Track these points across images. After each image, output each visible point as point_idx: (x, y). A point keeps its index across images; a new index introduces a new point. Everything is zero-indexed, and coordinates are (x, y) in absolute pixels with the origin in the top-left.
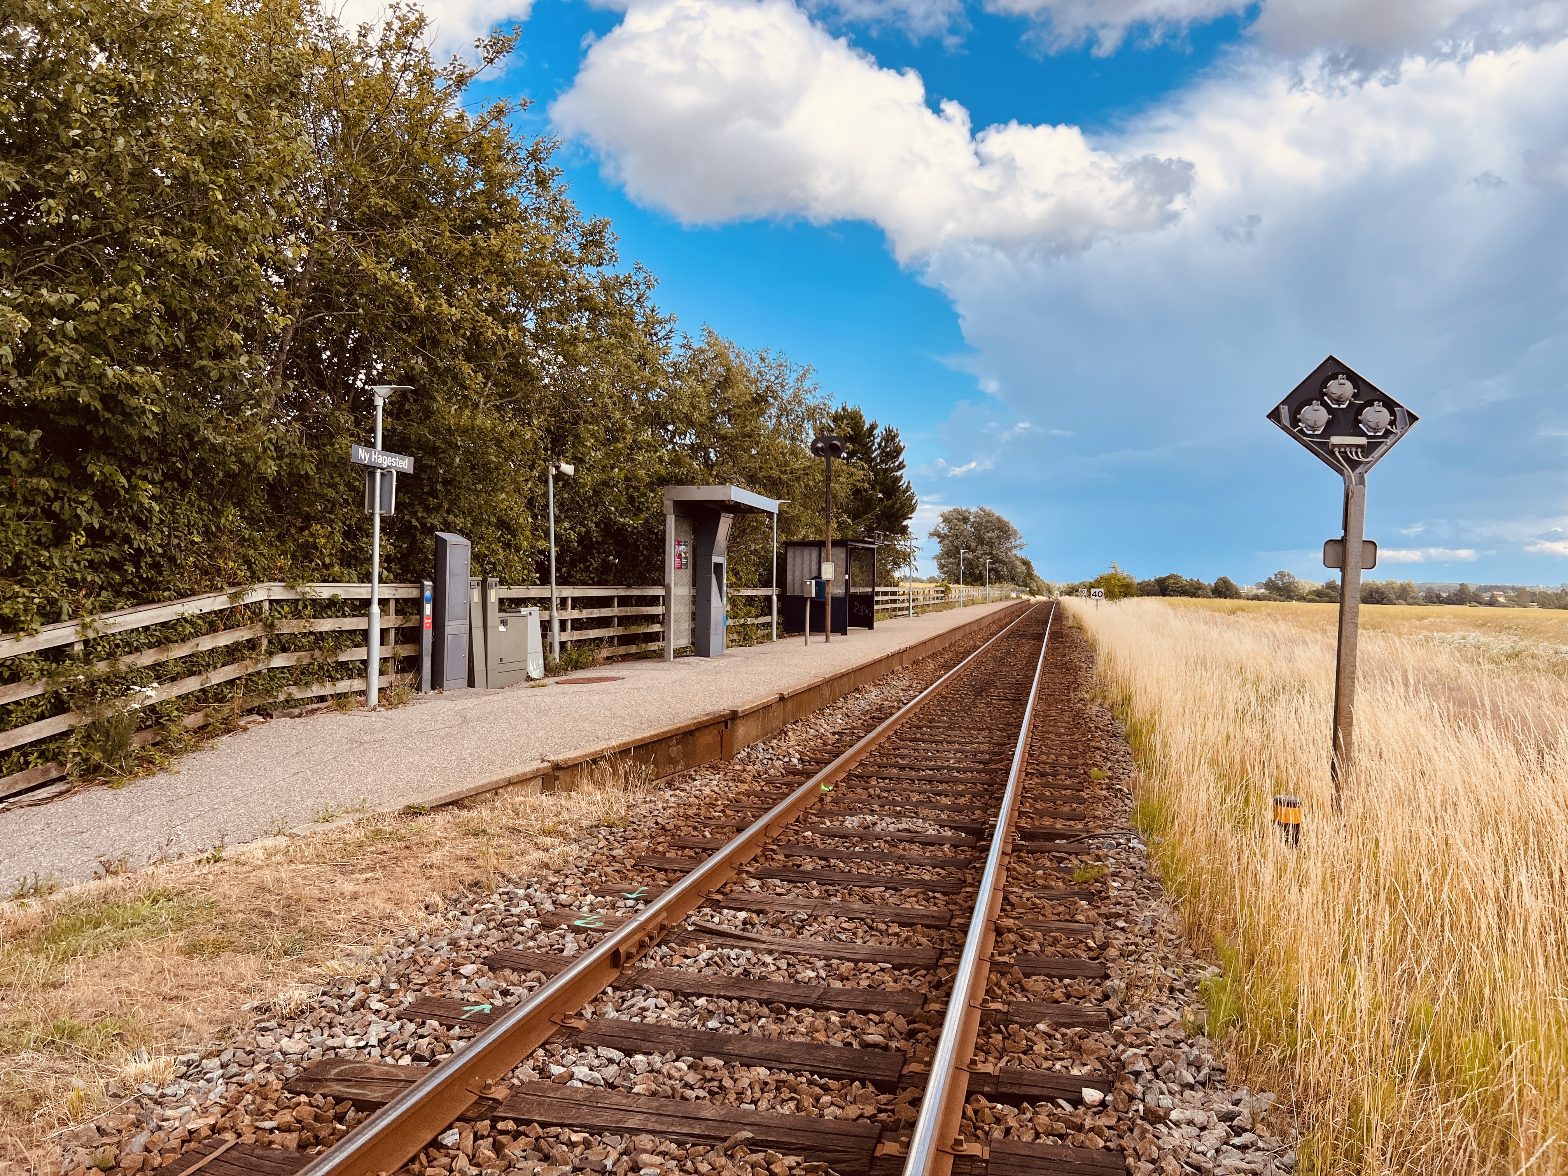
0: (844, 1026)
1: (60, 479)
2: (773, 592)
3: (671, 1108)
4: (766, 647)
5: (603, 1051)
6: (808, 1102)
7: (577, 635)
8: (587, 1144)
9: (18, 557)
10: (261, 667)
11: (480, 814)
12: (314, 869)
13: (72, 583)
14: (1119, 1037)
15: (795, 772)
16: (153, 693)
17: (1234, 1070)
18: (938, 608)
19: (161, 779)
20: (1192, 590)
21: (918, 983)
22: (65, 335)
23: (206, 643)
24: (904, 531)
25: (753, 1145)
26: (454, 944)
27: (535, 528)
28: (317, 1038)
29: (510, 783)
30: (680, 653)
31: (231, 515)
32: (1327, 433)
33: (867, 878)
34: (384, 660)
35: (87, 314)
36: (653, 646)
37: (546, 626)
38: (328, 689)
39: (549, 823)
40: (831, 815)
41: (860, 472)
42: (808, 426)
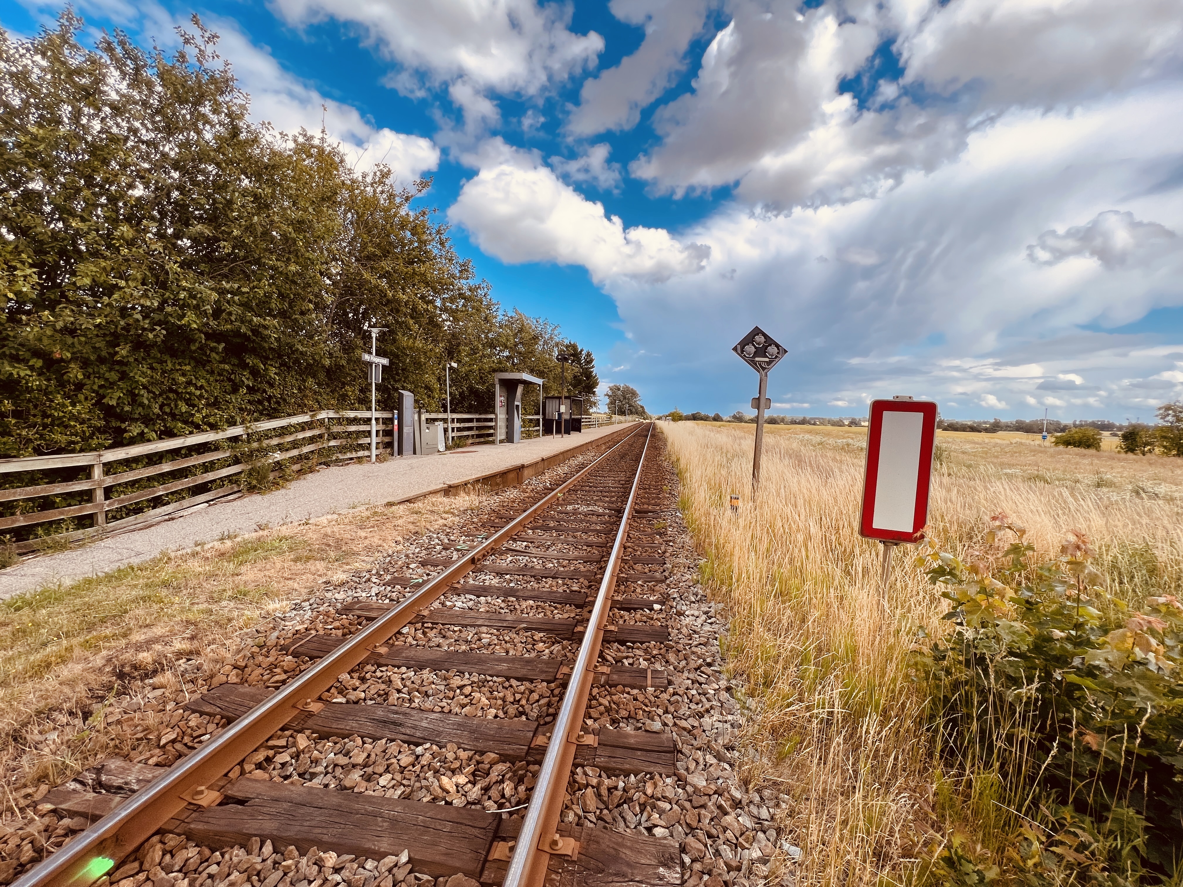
0: (564, 584)
1: (234, 365)
2: (540, 417)
3: (494, 617)
4: (538, 439)
5: (467, 596)
6: (549, 613)
7: (459, 434)
8: (460, 631)
9: (216, 398)
10: (325, 445)
11: (418, 505)
12: (348, 528)
13: (241, 409)
14: (668, 585)
15: (548, 489)
16: (278, 456)
17: (709, 596)
18: (607, 424)
19: (282, 491)
20: (705, 419)
21: (593, 567)
22: (234, 302)
23: (301, 436)
24: (594, 393)
25: (526, 629)
26: (407, 556)
27: (441, 390)
28: (350, 593)
29: (431, 493)
30: (501, 442)
31: (310, 382)
32: (754, 357)
33: (575, 529)
34: (378, 443)
35: (244, 293)
36: (491, 439)
37: (446, 430)
38: (354, 455)
39: (447, 509)
40: (562, 505)
41: (577, 369)
42: (556, 349)
